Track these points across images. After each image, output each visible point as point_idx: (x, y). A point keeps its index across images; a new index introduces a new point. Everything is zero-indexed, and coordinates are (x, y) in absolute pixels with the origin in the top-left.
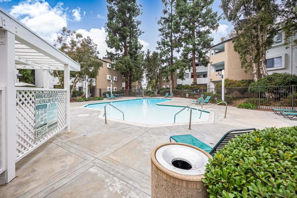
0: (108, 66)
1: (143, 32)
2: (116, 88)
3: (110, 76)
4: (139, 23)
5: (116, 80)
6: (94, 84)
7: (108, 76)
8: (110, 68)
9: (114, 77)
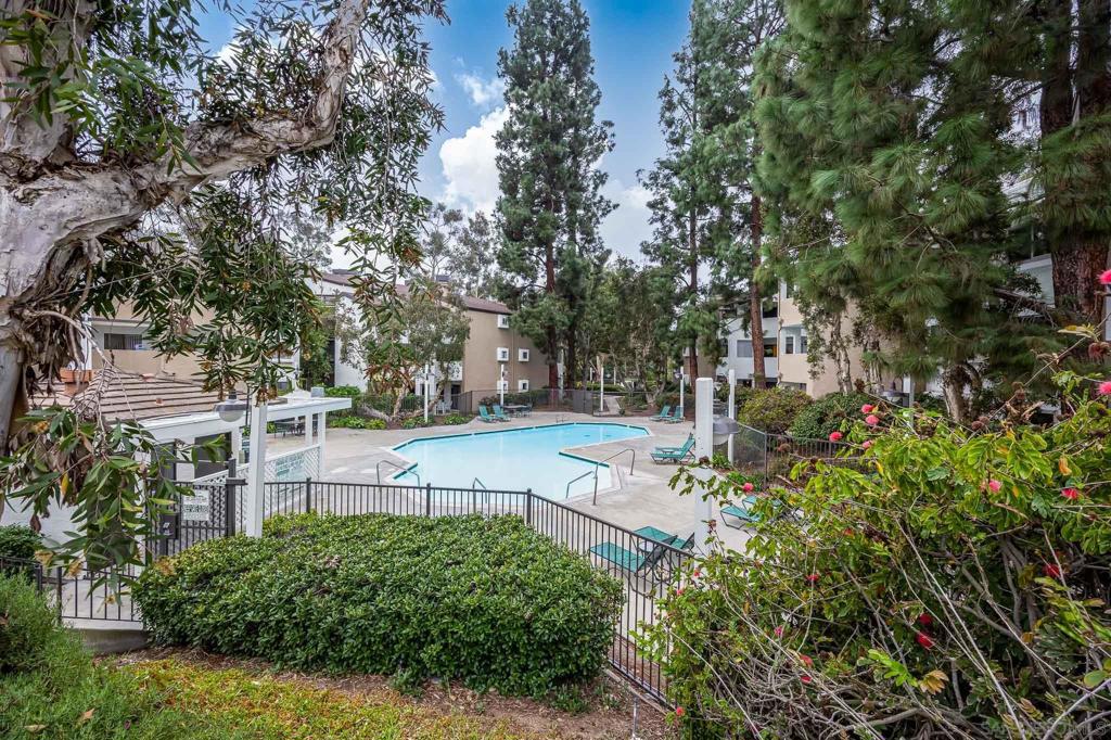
0: (500, 324)
1: (616, 206)
2: (527, 382)
3: (507, 350)
4: (601, 179)
5: (527, 360)
6: (457, 377)
7: (500, 350)
8: (507, 327)
9: (521, 352)
